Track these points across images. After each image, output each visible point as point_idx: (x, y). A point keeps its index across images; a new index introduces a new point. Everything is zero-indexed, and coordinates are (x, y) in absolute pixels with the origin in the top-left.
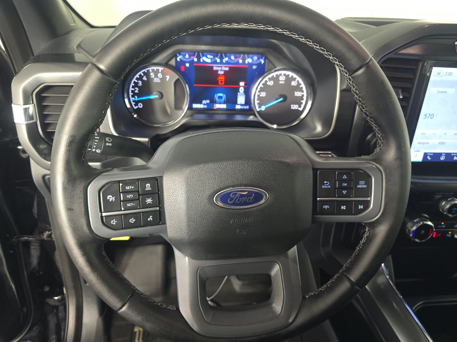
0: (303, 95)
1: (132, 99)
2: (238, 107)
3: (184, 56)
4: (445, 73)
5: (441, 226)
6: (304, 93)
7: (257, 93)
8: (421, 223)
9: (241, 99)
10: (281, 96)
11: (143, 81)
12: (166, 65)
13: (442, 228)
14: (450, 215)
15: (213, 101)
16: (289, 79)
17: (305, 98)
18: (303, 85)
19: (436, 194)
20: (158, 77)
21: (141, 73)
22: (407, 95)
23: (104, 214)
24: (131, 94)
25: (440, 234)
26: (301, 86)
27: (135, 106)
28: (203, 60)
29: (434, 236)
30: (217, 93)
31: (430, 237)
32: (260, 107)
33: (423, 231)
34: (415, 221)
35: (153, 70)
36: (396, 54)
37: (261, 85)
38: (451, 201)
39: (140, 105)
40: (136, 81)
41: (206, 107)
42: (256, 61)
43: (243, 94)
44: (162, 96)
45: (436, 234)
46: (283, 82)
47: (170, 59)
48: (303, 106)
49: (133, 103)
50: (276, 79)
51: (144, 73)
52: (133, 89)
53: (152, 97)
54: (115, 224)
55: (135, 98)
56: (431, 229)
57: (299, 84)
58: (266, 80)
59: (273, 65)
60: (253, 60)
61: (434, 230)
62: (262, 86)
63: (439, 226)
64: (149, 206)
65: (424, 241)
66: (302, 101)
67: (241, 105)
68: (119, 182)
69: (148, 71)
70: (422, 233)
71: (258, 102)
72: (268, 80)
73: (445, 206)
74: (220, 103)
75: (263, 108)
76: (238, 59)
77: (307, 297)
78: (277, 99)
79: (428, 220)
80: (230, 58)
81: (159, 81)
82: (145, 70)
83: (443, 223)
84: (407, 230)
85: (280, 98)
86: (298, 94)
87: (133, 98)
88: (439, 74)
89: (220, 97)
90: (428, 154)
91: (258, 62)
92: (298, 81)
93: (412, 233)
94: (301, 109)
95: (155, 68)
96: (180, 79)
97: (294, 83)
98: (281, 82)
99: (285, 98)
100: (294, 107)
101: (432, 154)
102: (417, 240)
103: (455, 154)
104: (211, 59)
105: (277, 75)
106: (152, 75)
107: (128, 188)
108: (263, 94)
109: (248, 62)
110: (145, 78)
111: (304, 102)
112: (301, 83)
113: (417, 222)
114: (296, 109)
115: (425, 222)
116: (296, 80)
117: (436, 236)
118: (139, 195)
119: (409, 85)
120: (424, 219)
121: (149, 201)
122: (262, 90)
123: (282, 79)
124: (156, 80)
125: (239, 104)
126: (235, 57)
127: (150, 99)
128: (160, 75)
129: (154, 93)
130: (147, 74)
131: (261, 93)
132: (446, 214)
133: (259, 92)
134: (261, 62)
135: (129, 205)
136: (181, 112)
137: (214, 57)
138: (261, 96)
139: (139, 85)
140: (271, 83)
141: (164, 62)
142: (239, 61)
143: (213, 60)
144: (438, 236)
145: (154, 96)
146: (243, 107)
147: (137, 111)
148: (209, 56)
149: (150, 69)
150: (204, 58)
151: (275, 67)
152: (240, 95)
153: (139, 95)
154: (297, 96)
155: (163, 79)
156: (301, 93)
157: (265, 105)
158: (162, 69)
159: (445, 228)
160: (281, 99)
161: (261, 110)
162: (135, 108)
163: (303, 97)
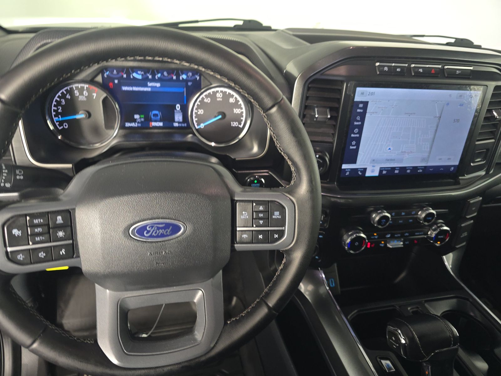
0: (242, 112)
1: (55, 119)
2: (176, 125)
3: (112, 72)
4: (368, 93)
5: (374, 237)
6: (242, 110)
7: (195, 111)
8: (355, 236)
9: (178, 117)
10: (220, 113)
11: (66, 100)
12: (92, 81)
13: (375, 239)
14: (380, 227)
15: (148, 119)
16: (226, 96)
17: (244, 115)
18: (241, 102)
19: (369, 208)
20: (83, 95)
21: (63, 90)
22: (335, 114)
23: (9, 249)
24: (53, 113)
25: (374, 244)
26: (239, 103)
27: (60, 126)
28: (132, 76)
29: (369, 246)
30: (152, 111)
31: (363, 248)
32: (198, 125)
33: (357, 243)
34: (350, 233)
35: (77, 88)
36: (322, 74)
37: (198, 102)
38: (380, 213)
39: (66, 125)
40: (58, 99)
41: (140, 125)
42: (191, 77)
43: (180, 111)
44: (89, 115)
45: (370, 245)
46: (221, 100)
47: (96, 75)
48: (243, 123)
49: (57, 124)
50: (213, 96)
51: (66, 90)
52: (56, 108)
53: (78, 117)
54: (22, 259)
55: (59, 118)
56: (364, 241)
57: (237, 101)
58: (203, 97)
59: (209, 81)
60: (188, 76)
61: (367, 241)
62: (199, 104)
63: (372, 237)
64: (61, 239)
65: (358, 252)
66: (242, 118)
67: (179, 123)
68: (26, 215)
69: (71, 89)
70: (356, 245)
71: (196, 119)
72: (204, 97)
73: (375, 218)
74: (156, 121)
75: (202, 126)
76: (172, 75)
77: (229, 322)
78: (216, 117)
79: (361, 232)
80: (162, 74)
81: (85, 99)
82: (68, 88)
83: (375, 234)
84: (343, 243)
85: (218, 116)
86: (237, 111)
87: (57, 118)
88: (363, 94)
89: (156, 115)
90: (359, 169)
91: (193, 78)
92: (236, 98)
93: (347, 245)
94: (241, 126)
95: (80, 85)
96: (109, 97)
97: (232, 100)
98: (218, 99)
99: (224, 115)
100: (235, 124)
101: (362, 170)
102: (352, 252)
103: (383, 169)
104: (142, 75)
105: (213, 92)
106: (77, 93)
107: (36, 221)
108: (201, 112)
109: (182, 78)
110: (68, 97)
111: (244, 119)
112: (239, 100)
113: (352, 235)
114: (237, 126)
115: (358, 235)
116: (234, 97)
117: (370, 246)
118: (49, 228)
119: (335, 105)
120: (358, 231)
121: (61, 234)
122: (199, 107)
123: (219, 95)
124: (82, 98)
125: (176, 122)
126: (168, 73)
127: (75, 119)
128: (85, 93)
129: (80, 112)
130: (71, 92)
131: (199, 110)
132: (377, 226)
133: (196, 109)
134: (197, 78)
135: (38, 239)
136: (112, 131)
137: (145, 73)
138: (199, 113)
139: (62, 104)
140: (208, 100)
141: (89, 79)
142: (173, 77)
143: (145, 76)
144: (372, 246)
145: (81, 116)
146: (180, 125)
147: (62, 132)
148: (139, 72)
149: (74, 86)
150: (135, 75)
151: (211, 84)
152: (177, 112)
153: (63, 115)
154: (236, 113)
155: (89, 97)
156: (240, 110)
157: (203, 123)
158: (87, 86)
159: (378, 238)
160: (220, 117)
161: (200, 128)
162: (60, 128)
163: (242, 114)
